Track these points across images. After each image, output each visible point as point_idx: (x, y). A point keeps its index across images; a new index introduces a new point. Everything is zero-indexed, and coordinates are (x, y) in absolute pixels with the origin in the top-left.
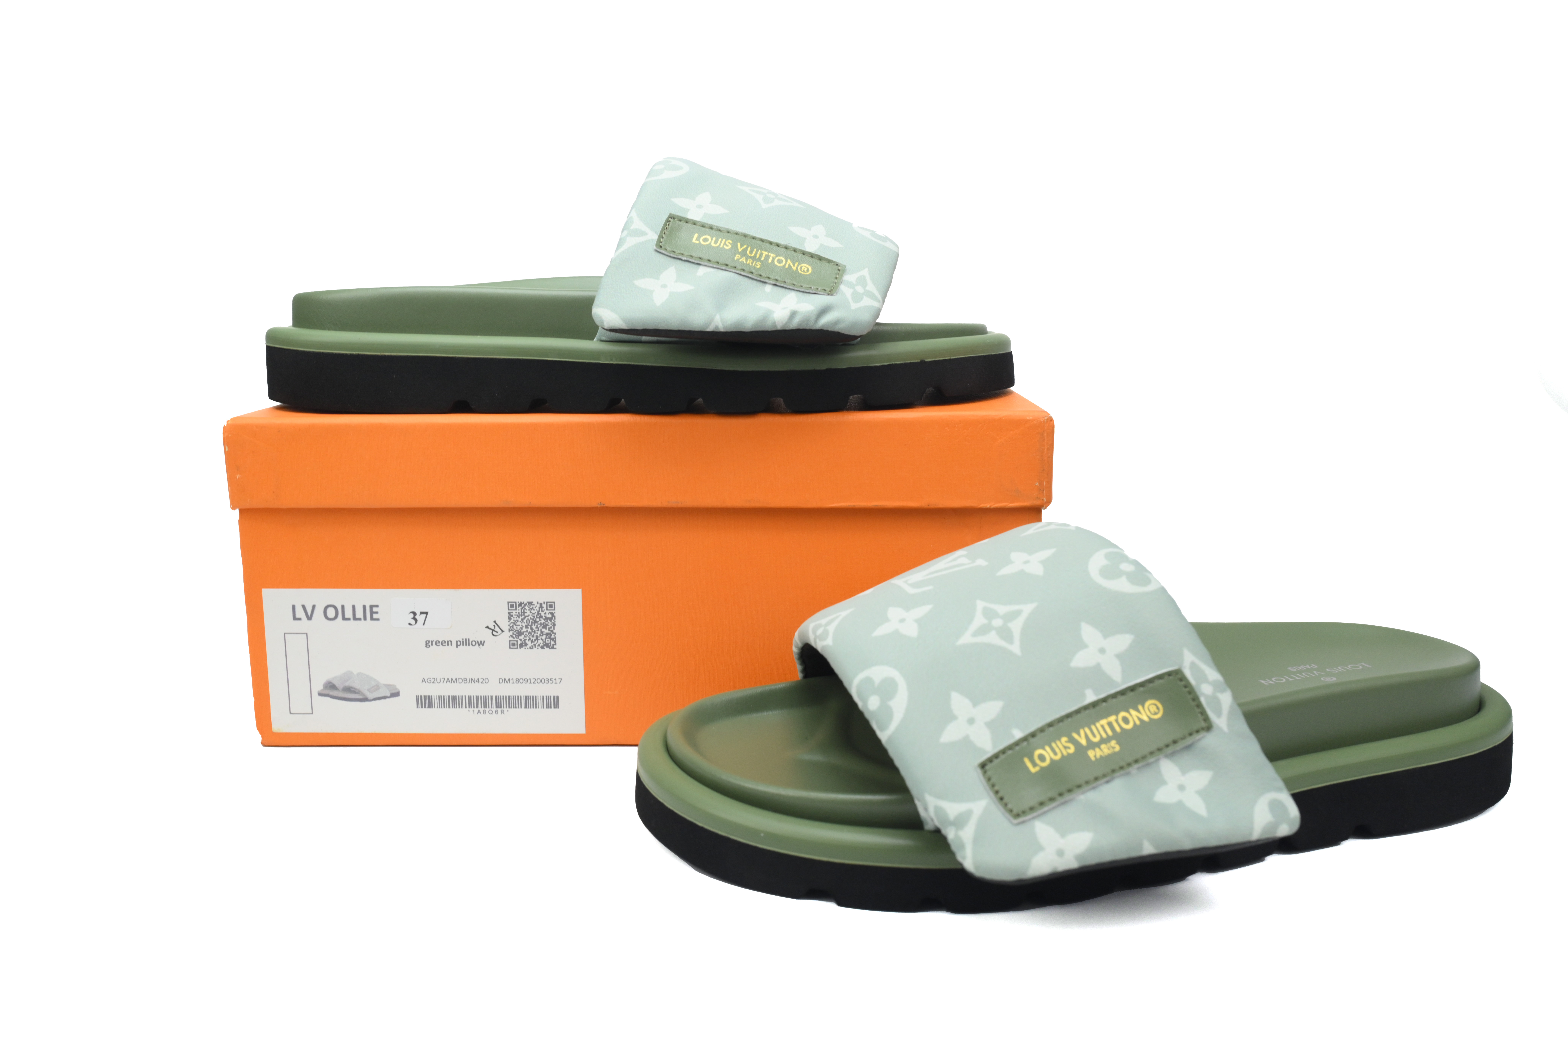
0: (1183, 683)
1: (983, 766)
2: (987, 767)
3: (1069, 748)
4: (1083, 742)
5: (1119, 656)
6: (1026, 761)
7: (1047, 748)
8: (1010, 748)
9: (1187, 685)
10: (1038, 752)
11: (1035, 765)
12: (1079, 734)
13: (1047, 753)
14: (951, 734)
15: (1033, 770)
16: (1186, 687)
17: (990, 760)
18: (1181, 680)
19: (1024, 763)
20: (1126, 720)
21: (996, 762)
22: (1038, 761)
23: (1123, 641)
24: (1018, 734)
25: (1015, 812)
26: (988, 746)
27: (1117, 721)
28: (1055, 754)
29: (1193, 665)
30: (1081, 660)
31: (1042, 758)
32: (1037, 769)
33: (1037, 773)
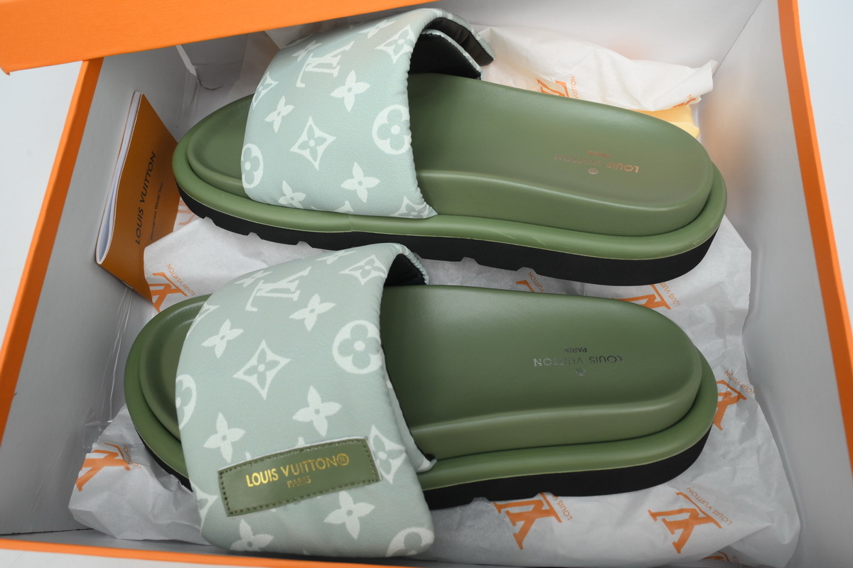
0: (366, 449)
1: (221, 473)
2: (223, 475)
3: (275, 477)
4: (286, 473)
5: (328, 418)
6: (247, 477)
7: (261, 473)
8: (240, 465)
9: (368, 451)
10: (255, 474)
11: (251, 482)
12: (285, 469)
13: (260, 476)
14: (211, 443)
15: (250, 485)
16: (367, 451)
17: (226, 470)
18: (365, 447)
19: (246, 478)
20: (321, 464)
21: (229, 472)
22: (253, 481)
23: (334, 408)
24: (249, 457)
25: (231, 510)
26: (229, 459)
27: (314, 464)
28: (265, 479)
29: (376, 438)
30: (302, 416)
31: (256, 479)
32: (252, 485)
33: (251, 487)
